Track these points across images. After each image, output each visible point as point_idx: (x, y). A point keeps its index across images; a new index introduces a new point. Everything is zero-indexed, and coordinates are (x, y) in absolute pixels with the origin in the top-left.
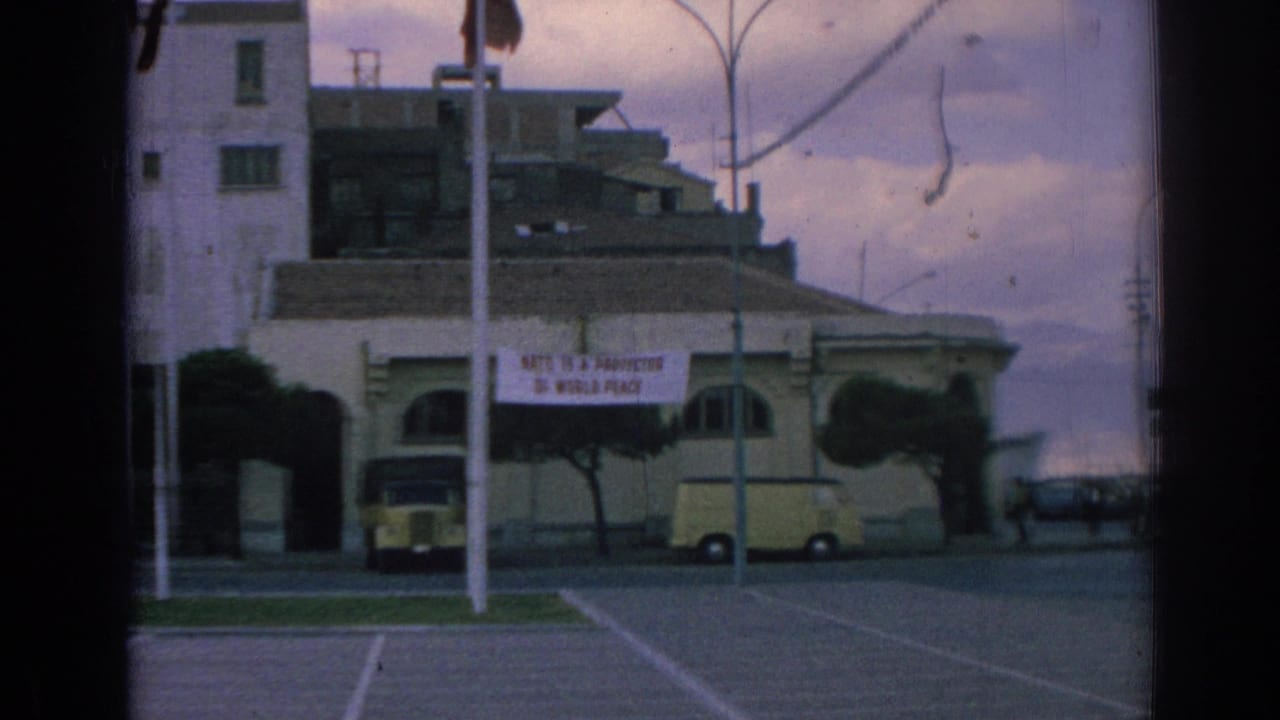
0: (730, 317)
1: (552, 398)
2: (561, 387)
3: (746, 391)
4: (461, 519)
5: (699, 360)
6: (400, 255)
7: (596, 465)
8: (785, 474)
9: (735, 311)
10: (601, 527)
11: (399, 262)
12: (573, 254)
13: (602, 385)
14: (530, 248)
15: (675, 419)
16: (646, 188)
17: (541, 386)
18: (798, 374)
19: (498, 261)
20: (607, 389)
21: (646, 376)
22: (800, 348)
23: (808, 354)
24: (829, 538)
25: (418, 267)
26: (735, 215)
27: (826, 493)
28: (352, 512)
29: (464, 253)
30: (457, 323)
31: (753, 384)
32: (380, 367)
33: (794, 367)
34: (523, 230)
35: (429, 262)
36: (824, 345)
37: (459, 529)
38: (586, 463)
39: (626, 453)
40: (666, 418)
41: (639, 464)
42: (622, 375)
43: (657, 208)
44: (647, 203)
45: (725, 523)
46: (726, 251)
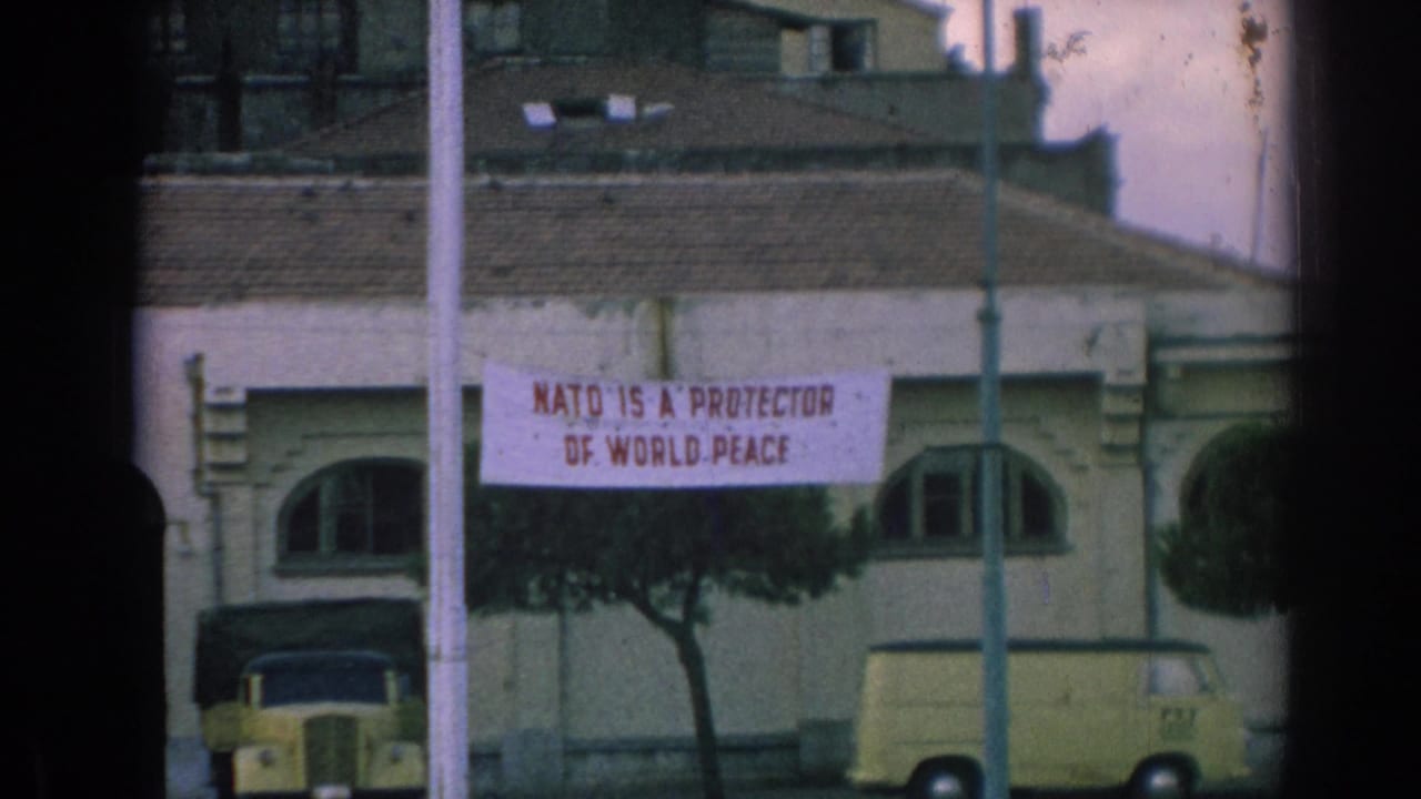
0: (972, 300)
1: (601, 474)
2: (619, 453)
3: (1008, 457)
4: (414, 729)
5: (907, 390)
6: (275, 169)
7: (695, 613)
8: (1086, 630)
9: (986, 285)
10: (707, 744)
11: (268, 182)
12: (646, 166)
13: (706, 448)
14: (554, 153)
15: (859, 518)
16: (798, 24)
17: (577, 451)
18: (1118, 420)
19: (485, 179)
20: (717, 454)
21: (795, 427)
22: (1121, 362)
23: (1139, 378)
24: (1181, 765)
25: (309, 194)
26: (987, 76)
27: (1173, 671)
28: (183, 717)
29: (414, 163)
30: (395, 314)
31: (1020, 441)
32: (224, 409)
33: (1109, 404)
34: (540, 114)
35: (336, 182)
36: (1172, 357)
37: (411, 749)
38: (675, 613)
39: (754, 591)
40: (841, 517)
41: (783, 611)
42: (748, 426)
43: (824, 66)
44: (800, 56)
45: (961, 734)
46: (967, 156)
